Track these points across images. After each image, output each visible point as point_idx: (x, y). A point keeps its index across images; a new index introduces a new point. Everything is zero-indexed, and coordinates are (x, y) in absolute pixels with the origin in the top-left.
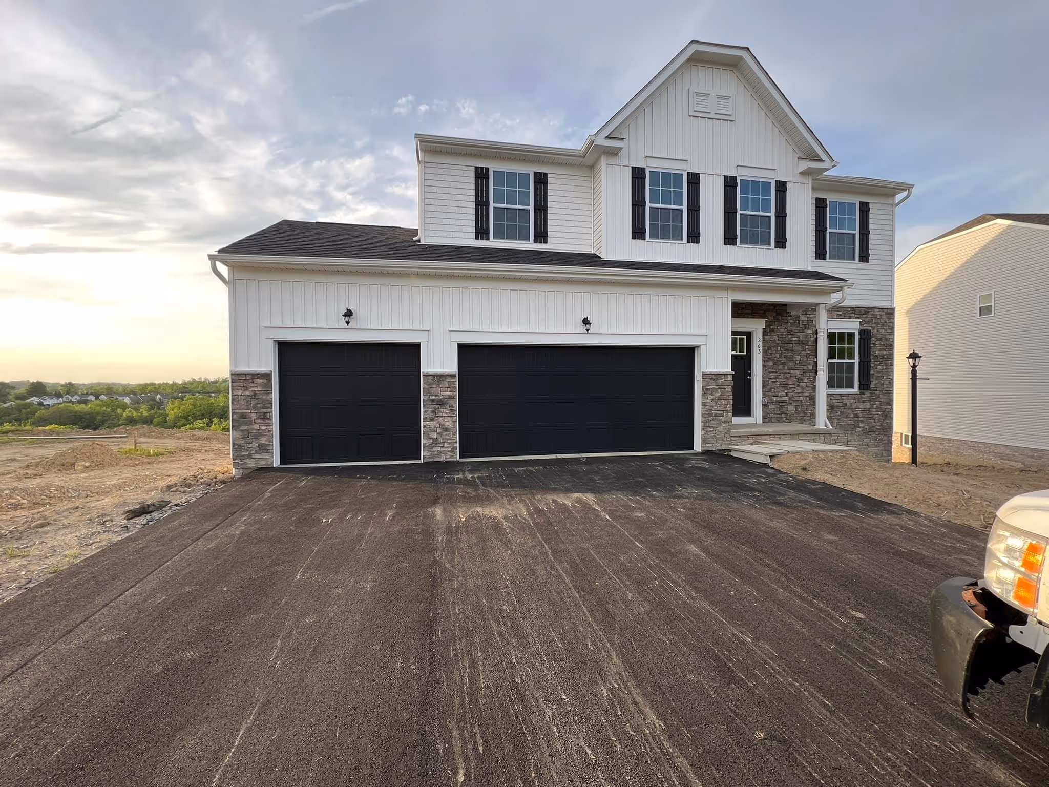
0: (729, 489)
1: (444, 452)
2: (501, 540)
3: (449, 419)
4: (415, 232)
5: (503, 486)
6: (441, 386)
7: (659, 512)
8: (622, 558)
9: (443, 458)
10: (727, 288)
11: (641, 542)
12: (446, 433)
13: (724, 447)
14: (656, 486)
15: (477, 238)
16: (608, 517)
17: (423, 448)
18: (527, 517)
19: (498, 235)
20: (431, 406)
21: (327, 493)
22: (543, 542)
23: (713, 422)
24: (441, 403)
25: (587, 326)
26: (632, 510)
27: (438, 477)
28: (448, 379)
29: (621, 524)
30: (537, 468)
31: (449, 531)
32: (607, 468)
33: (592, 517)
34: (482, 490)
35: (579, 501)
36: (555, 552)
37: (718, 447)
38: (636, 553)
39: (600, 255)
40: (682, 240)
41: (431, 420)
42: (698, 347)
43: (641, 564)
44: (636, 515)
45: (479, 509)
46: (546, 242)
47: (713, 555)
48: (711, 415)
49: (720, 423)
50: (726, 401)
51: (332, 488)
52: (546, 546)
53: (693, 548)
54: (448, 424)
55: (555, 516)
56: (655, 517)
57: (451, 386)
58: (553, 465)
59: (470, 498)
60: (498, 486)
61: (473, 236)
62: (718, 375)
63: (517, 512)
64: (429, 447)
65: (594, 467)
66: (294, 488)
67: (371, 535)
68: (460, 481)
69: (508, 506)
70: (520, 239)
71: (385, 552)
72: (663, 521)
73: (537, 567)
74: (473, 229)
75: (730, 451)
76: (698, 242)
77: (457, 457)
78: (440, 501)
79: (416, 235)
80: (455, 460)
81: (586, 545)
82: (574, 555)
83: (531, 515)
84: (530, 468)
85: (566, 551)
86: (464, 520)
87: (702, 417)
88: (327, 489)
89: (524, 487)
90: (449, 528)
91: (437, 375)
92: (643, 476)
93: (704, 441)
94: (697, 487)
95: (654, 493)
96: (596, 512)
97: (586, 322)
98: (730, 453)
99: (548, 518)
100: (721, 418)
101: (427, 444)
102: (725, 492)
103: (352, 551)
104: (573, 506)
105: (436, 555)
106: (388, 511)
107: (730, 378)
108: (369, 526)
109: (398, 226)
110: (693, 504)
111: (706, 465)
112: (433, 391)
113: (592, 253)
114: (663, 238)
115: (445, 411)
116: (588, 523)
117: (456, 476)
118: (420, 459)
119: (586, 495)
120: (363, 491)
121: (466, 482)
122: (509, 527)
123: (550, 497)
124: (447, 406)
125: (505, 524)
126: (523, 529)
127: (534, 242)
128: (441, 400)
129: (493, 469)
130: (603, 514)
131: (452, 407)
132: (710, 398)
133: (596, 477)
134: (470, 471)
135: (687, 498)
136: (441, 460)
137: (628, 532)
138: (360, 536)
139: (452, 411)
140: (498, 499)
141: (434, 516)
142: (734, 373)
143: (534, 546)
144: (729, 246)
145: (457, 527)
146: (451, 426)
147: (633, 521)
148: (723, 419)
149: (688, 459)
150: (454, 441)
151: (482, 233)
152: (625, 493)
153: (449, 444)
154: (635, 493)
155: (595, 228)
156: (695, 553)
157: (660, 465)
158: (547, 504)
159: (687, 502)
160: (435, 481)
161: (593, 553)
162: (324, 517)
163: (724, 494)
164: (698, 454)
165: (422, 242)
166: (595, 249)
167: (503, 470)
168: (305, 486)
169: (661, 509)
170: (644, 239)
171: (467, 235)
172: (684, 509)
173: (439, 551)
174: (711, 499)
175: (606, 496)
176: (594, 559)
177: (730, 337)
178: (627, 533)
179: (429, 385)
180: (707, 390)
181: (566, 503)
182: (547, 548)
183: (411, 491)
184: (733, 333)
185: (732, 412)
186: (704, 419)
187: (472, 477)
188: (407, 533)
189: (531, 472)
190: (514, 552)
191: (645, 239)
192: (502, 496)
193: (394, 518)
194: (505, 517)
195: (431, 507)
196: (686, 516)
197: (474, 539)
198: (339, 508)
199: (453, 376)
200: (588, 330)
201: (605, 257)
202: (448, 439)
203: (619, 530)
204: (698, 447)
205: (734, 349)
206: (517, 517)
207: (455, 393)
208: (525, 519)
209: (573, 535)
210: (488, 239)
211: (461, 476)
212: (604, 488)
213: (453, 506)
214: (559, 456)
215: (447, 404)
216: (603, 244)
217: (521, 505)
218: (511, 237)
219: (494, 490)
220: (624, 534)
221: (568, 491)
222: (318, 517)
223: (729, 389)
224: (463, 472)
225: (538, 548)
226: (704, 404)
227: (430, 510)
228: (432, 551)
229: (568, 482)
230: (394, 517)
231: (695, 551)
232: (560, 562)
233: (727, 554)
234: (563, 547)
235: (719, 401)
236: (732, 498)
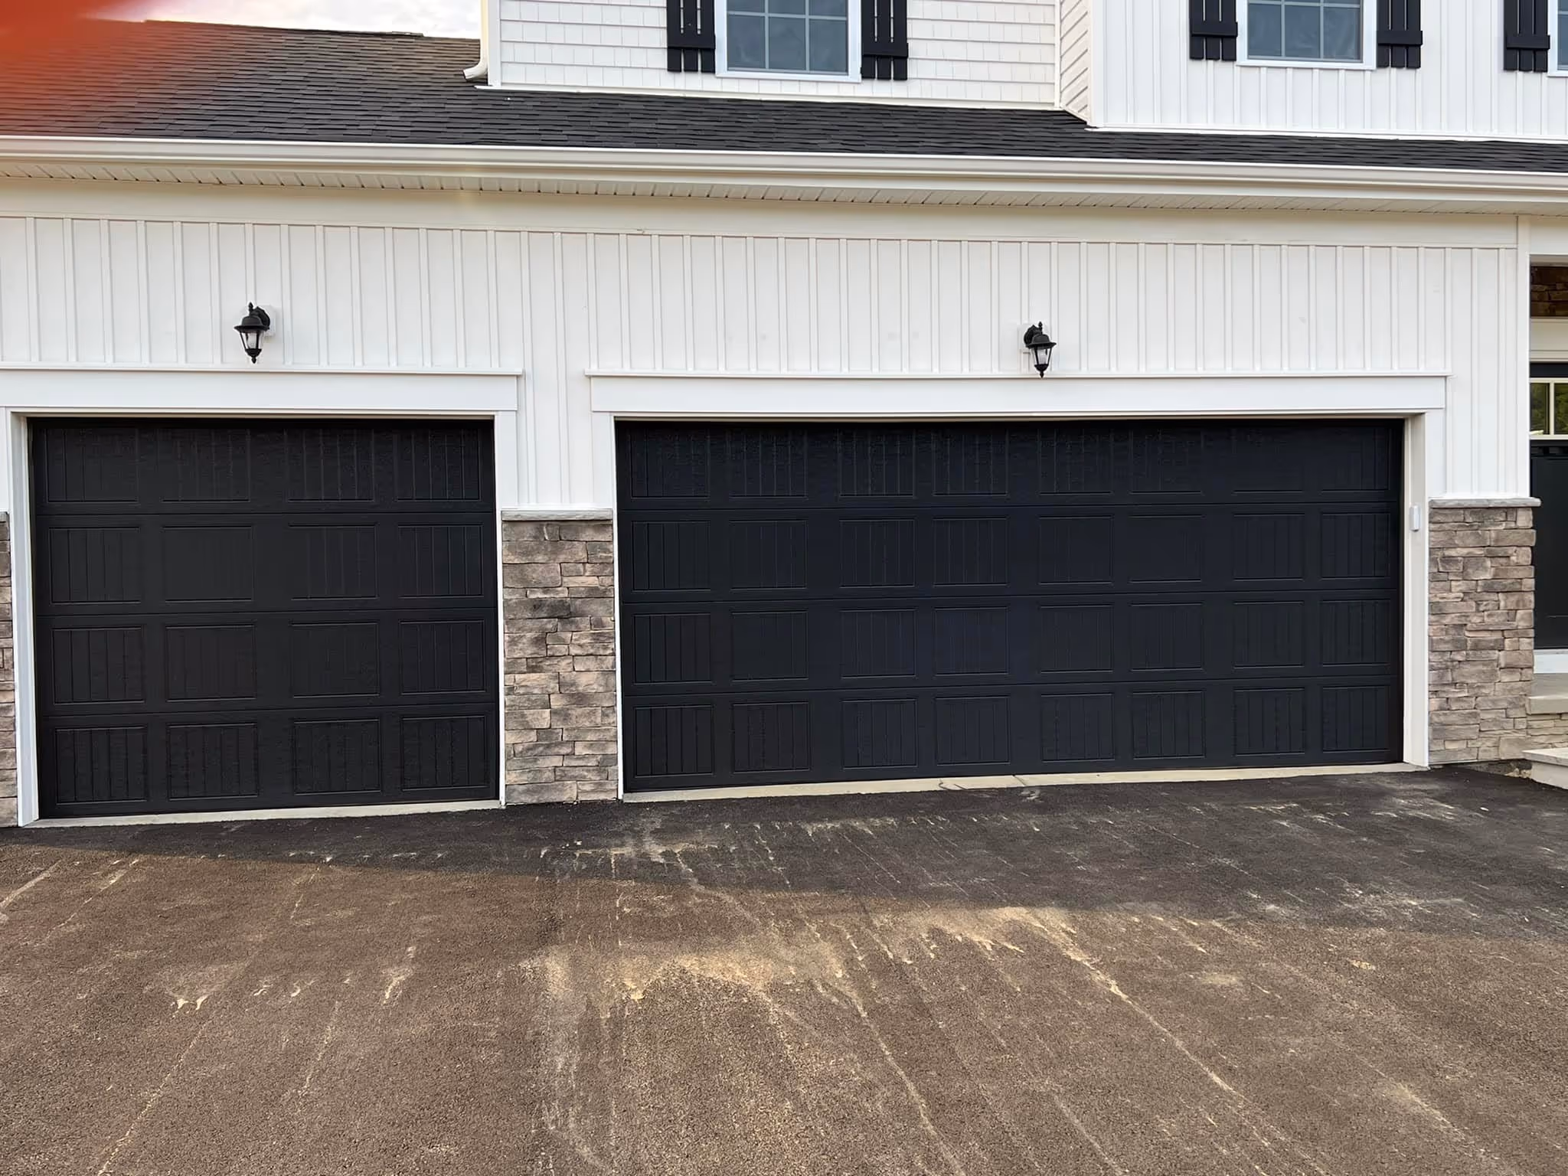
0: (1525, 894)
1: (577, 772)
2: (762, 1066)
3: (591, 664)
4: (470, 50)
5: (771, 883)
6: (562, 558)
7: (1287, 971)
8: (1167, 1127)
9: (570, 793)
10: (1515, 218)
11: (1228, 1072)
12: (579, 711)
13: (1507, 752)
14: (1276, 885)
15: (674, 67)
16: (1115, 989)
17: (507, 760)
18: (846, 989)
19: (744, 57)
20: (529, 624)
21: (194, 911)
22: (901, 1073)
23: (1468, 668)
24: (565, 613)
25: (1041, 354)
26: (1196, 963)
27: (554, 854)
28: (589, 535)
29: (1159, 1011)
30: (878, 822)
31: (589, 1034)
32: (1112, 823)
33: (1063, 989)
34: (698, 895)
35: (1018, 933)
36: (938, 1106)
37: (1485, 751)
38: (1211, 1109)
39: (1082, 116)
40: (1359, 56)
41: (532, 669)
42: (1417, 416)
43: (1228, 1146)
44: (1209, 981)
45: (689, 963)
46: (902, 76)
47: (1474, 1117)
48: (1460, 645)
49: (1493, 673)
50: (1514, 598)
51: (205, 895)
52: (910, 1086)
53: (1406, 1095)
54: (588, 680)
55: (941, 983)
56: (1275, 988)
57: (594, 557)
58: (932, 812)
59: (658, 922)
60: (750, 885)
61: (662, 59)
62: (1484, 512)
63: (813, 970)
64: (527, 756)
65: (1068, 819)
66: (88, 894)
67: (333, 1049)
68: (625, 869)
69: (783, 952)
70: (816, 68)
71: (379, 1105)
72: (1301, 1004)
73: (881, 1158)
74: (661, 39)
75: (1525, 763)
76: (1414, 63)
77: (616, 789)
78: (562, 935)
79: (475, 60)
80: (610, 797)
81: (1045, 1084)
82: (1005, 1116)
83: (857, 979)
84: (857, 824)
85: (975, 1102)
86: (637, 996)
87: (1432, 651)
88: (191, 899)
89: (834, 886)
90: (589, 1025)
91: (549, 522)
92: (1234, 850)
93: (1439, 731)
94: (1414, 887)
95: (1272, 907)
96: (1075, 970)
97: (1036, 340)
98: (1526, 774)
99: (916, 990)
100: (1495, 654)
101: (519, 748)
102: (1515, 905)
103: (270, 1103)
104: (1002, 951)
105: (548, 1118)
106: (391, 971)
107: (1525, 520)
108: (328, 1019)
109: (415, 31)
110: (1406, 945)
111: (1447, 812)
112: (536, 574)
113: (1056, 108)
114: (1293, 53)
115: (579, 638)
116: (1048, 1008)
117: (615, 852)
118: (497, 797)
119: (1040, 913)
120: (306, 904)
121: (645, 871)
122: (787, 1020)
123: (922, 921)
124: (584, 623)
125: (775, 1011)
126: (833, 1026)
127: (863, 77)
128: (562, 601)
129: (734, 826)
130: (1099, 977)
131: (599, 624)
132: (1458, 587)
133: (1074, 854)
134: (659, 835)
135: (1382, 923)
136: (565, 798)
137: (1183, 1039)
138: (297, 1057)
139: (601, 638)
140: (749, 928)
141: (540, 985)
142: (1537, 502)
143: (869, 1086)
144: (1520, 74)
145: (617, 1022)
146: (596, 687)
147: (1203, 1001)
148: (1502, 657)
149: (1381, 794)
150: (608, 736)
151: (691, 51)
152: (1173, 907)
153: (591, 745)
154: (1206, 907)
155: (1067, 24)
156: (1415, 1110)
157: (1292, 814)
158: (911, 943)
159: (1384, 939)
160: (543, 868)
161: (1067, 1111)
162: (180, 990)
163: (1509, 911)
164: (1418, 775)
165: (494, 84)
166: (1066, 99)
167: (767, 827)
168: (120, 889)
169: (1295, 962)
170: (1230, 56)
171: (640, 58)
172: (1371, 960)
173: (555, 1104)
174: (1466, 928)
175: (1110, 919)
176: (1071, 1133)
177: (1523, 383)
178: (1179, 1043)
179: (523, 554)
180: (1447, 560)
181: (976, 939)
182: (913, 1093)
183: (464, 903)
184: (1538, 369)
185: (1532, 633)
186: (1436, 658)
187: (664, 854)
188: (451, 1045)
189: (858, 837)
190: (804, 1106)
191: (1234, 59)
192: (764, 916)
193: (407, 995)
194: (776, 989)
195: (532, 955)
196: (1380, 986)
197: (670, 1063)
198: (228, 960)
199: (602, 524)
200: (1042, 368)
201: (1101, 120)
202: (588, 730)
203: (1153, 1034)
204: (1417, 751)
205: (1538, 421)
206: (812, 986)
207: (607, 581)
208: (839, 994)
209: (1000, 1050)
210: (709, 68)
211: (628, 851)
212: (1101, 889)
213: (602, 951)
214: (951, 783)
215: (582, 615)
216: (1094, 78)
217: (826, 949)
218: (787, 61)
219: (737, 896)
220: (1170, 1046)
221: (982, 899)
222: (161, 992)
223: (1524, 556)
224: (638, 836)
225: (884, 1092)
226: (1437, 610)
227: (525, 964)
228: (531, 1105)
229: (983, 870)
230: (408, 991)
231: (1414, 1104)
232: (956, 1139)
233: (1523, 1115)
234: (967, 1090)
235: (1486, 596)
236: (1536, 923)
